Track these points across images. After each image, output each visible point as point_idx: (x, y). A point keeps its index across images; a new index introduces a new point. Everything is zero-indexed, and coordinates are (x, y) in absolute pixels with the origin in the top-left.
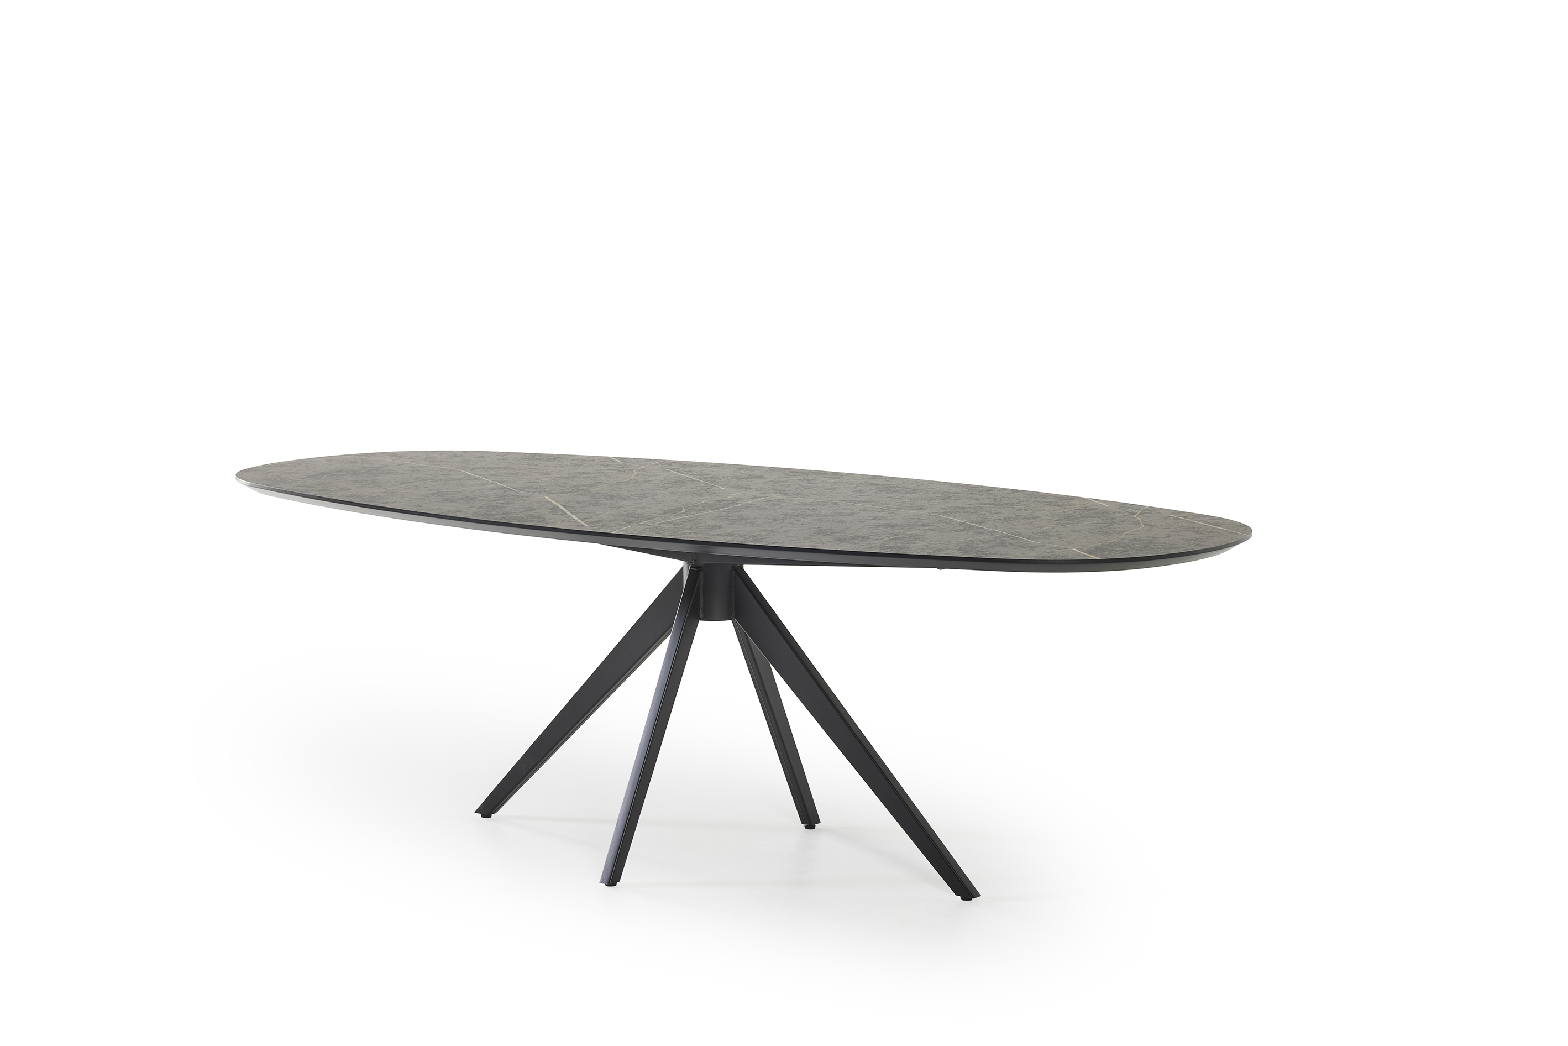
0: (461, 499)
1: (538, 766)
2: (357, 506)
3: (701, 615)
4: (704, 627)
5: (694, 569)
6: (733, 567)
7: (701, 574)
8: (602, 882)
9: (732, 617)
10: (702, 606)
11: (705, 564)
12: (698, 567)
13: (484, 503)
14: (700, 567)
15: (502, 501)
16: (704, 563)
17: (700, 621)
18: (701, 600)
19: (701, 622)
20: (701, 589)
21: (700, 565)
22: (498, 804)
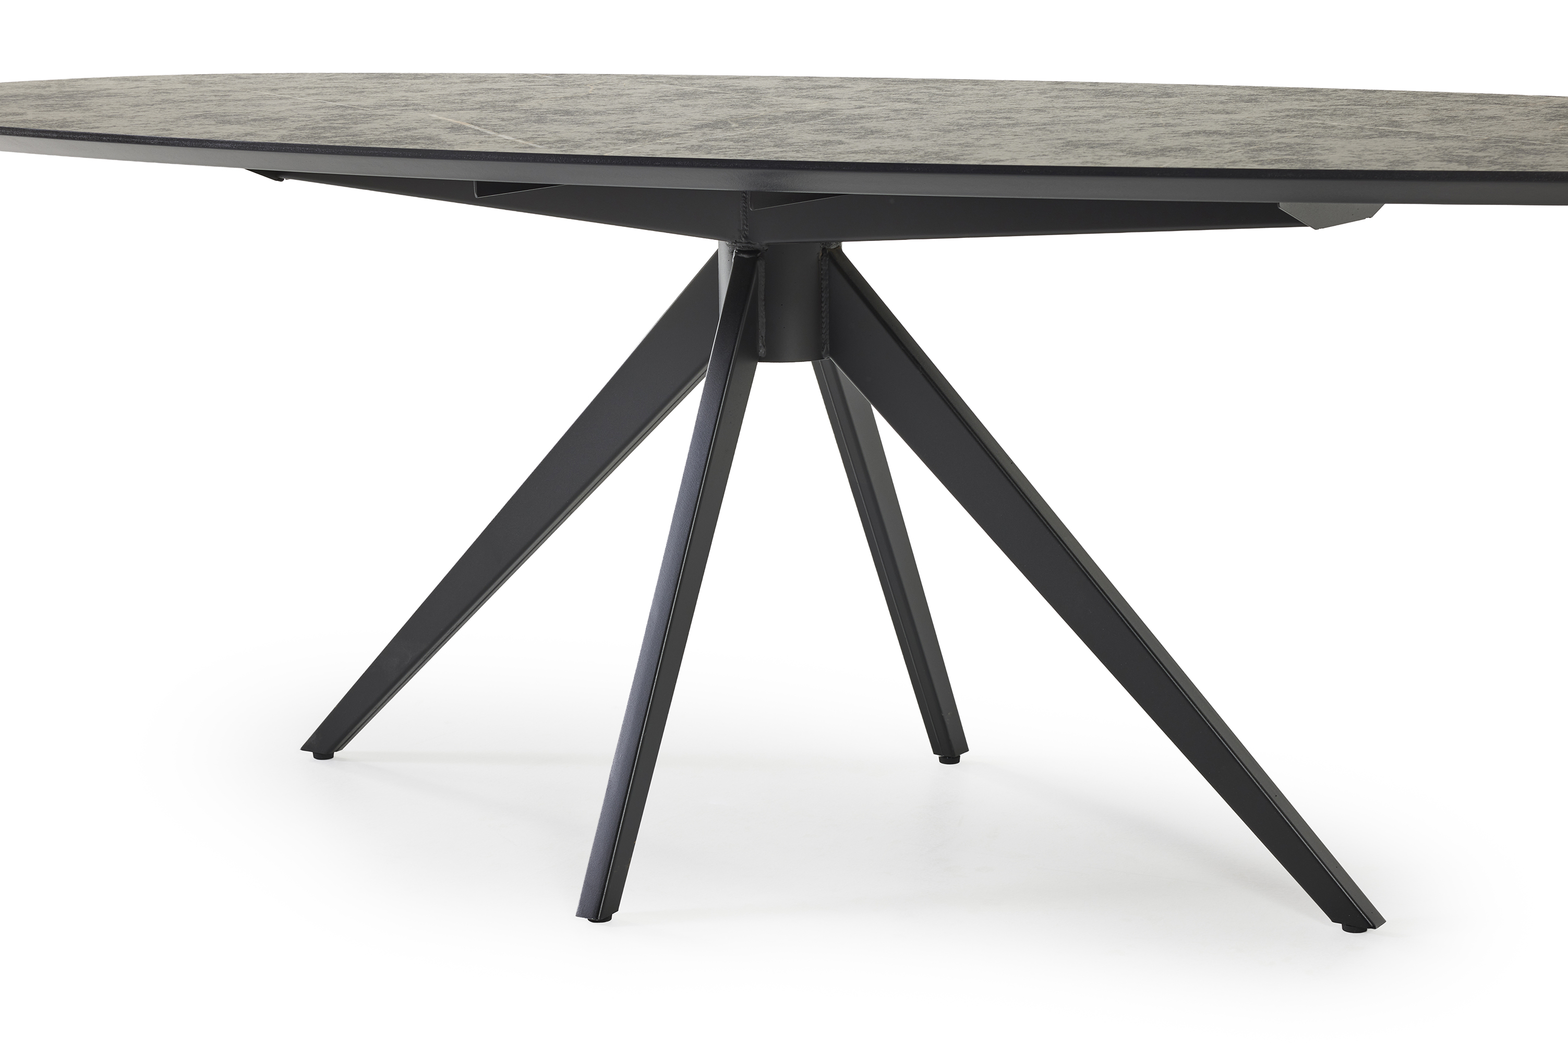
0: (255, 120)
1: (422, 660)
2: (33, 136)
3: (762, 351)
4: (765, 372)
5: (745, 256)
6: (824, 249)
7: (761, 266)
8: (581, 913)
9: (823, 353)
10: (762, 332)
11: (768, 245)
12: (754, 252)
13: (304, 123)
14: (757, 251)
15: (340, 121)
16: (767, 242)
17: (759, 364)
18: (762, 320)
19: (761, 367)
20: (761, 296)
21: (757, 246)
22: (347, 733)
